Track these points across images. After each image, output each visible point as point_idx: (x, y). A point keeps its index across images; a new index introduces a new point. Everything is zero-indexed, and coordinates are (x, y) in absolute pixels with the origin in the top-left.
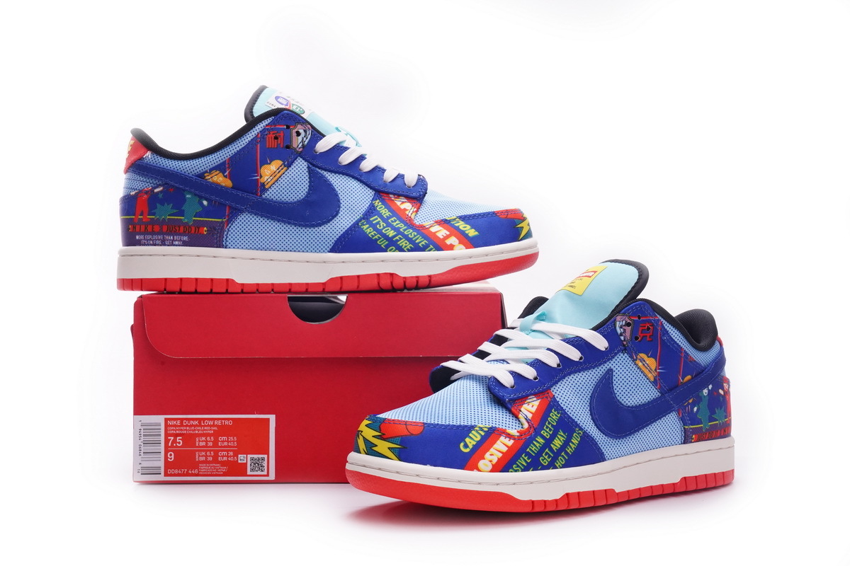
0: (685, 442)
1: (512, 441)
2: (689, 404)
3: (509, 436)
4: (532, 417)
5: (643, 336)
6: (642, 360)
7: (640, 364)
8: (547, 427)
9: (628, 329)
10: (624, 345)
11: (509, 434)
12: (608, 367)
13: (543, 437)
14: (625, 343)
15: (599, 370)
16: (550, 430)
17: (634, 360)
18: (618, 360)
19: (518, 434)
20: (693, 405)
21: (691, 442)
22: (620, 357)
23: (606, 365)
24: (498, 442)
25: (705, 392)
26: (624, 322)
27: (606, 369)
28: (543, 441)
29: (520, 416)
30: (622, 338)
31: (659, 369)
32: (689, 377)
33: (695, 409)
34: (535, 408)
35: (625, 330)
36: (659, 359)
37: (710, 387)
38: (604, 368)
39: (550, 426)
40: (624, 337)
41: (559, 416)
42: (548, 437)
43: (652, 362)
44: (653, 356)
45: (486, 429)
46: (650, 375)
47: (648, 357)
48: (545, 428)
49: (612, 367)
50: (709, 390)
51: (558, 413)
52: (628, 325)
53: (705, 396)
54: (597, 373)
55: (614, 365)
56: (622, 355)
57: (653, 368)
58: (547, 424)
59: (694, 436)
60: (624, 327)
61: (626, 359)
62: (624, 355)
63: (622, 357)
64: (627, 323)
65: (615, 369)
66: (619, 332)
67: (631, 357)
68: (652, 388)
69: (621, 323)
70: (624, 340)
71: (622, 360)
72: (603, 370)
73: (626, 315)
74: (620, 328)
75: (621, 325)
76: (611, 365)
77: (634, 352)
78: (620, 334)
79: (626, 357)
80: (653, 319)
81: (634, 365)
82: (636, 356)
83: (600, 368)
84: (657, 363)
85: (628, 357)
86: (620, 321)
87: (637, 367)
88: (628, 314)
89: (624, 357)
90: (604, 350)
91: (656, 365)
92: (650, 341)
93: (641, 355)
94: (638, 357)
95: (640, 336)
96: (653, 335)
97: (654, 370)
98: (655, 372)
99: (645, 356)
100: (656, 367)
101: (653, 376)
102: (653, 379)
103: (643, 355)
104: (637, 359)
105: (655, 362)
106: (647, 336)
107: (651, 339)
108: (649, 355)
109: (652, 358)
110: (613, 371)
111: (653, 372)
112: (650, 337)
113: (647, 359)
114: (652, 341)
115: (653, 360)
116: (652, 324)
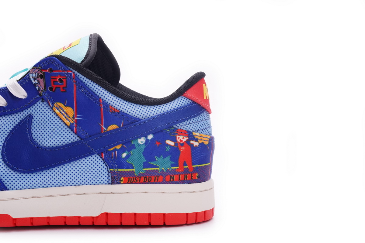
0: (113, 183)
2: (116, 149)
5: (56, 88)
7: (57, 111)
9: (41, 80)
12: (29, 113)
14: (40, 93)
15: (20, 115)
17: (52, 108)
18: (38, 107)
20: (123, 150)
21: (120, 183)
22: (39, 105)
23: (27, 111)
25: (141, 141)
27: (27, 115)
30: (37, 88)
31: (77, 117)
32: (113, 127)
33: (124, 155)
35: (38, 81)
36: (77, 108)
37: (150, 137)
38: (26, 113)
40: (39, 87)
43: (70, 111)
44: (70, 105)
46: (66, 121)
47: (65, 106)
49: (33, 113)
50: (147, 140)
52: (41, 77)
53: (139, 145)
55: (34, 111)
56: (41, 103)
57: (71, 116)
59: (122, 179)
60: (38, 79)
61: (45, 107)
62: (43, 103)
63: (41, 105)
64: (39, 75)
65: (34, 115)
66: (34, 82)
67: (49, 105)
68: (70, 133)
69: (34, 75)
70: (39, 90)
71: (41, 107)
72: (24, 115)
73: (38, 68)
74: (34, 79)
75: (34, 77)
76: (31, 111)
77: (50, 101)
78: (35, 84)
79: (45, 105)
80: (66, 72)
81: (53, 112)
82: (53, 104)
83: (22, 113)
84: (74, 111)
85: (47, 105)
86: (33, 73)
87: (56, 115)
88: (40, 68)
89: (43, 105)
90: (24, 98)
91: (73, 114)
92: (64, 92)
93: (58, 103)
94: (55, 105)
95: (53, 87)
96: (66, 87)
97: (71, 117)
98: (73, 119)
99: (62, 104)
100: (74, 115)
101: (71, 121)
102: (70, 124)
103: (60, 103)
104: (55, 106)
105: (73, 111)
106: (59, 87)
107: (65, 90)
108: (66, 104)
109: (69, 107)
110: (32, 117)
111: (71, 119)
112: (63, 88)
113: (64, 107)
114: (66, 91)
115: (70, 108)
116: (65, 77)
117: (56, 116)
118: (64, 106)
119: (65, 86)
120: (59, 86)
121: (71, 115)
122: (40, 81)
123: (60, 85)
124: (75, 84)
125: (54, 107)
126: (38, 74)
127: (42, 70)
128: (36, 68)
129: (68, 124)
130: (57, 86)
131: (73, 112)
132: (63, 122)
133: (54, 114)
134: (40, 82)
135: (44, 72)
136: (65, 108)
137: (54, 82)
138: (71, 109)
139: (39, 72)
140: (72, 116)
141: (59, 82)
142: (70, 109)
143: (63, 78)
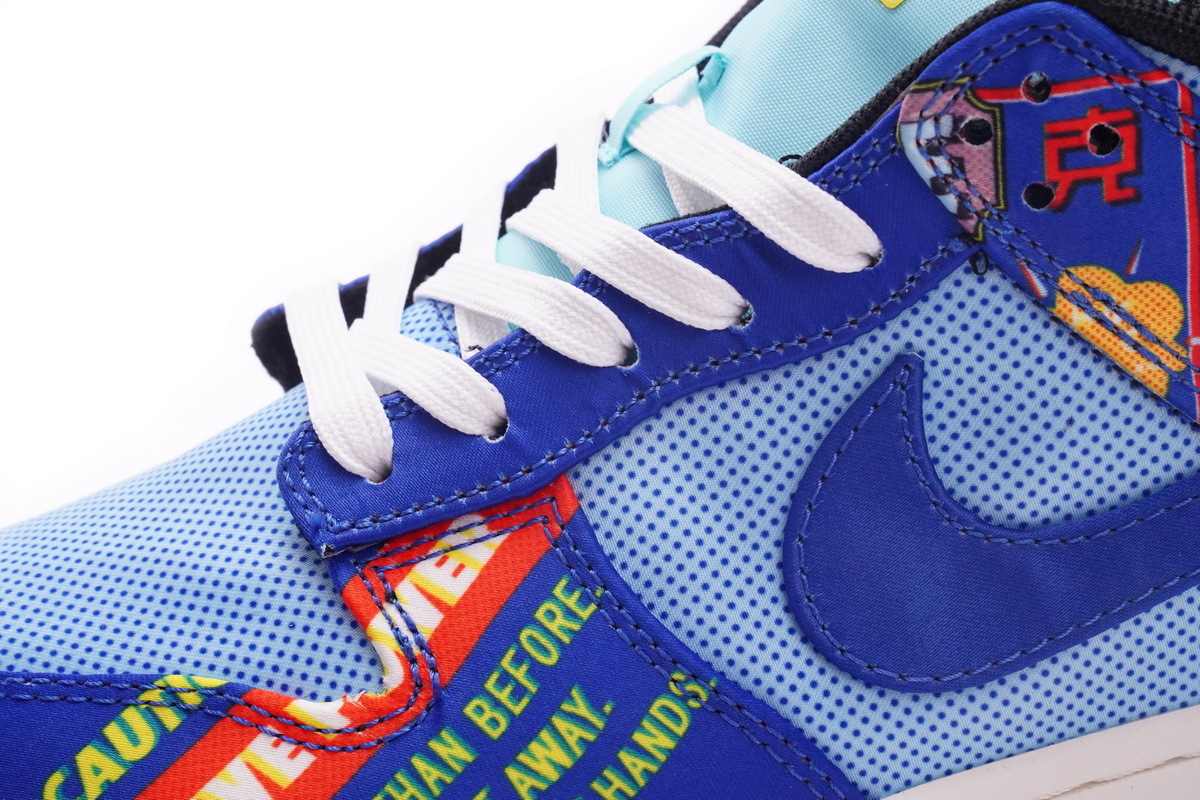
1: (306, 759)
3: (299, 734)
4: (441, 630)
5: (1076, 184)
6: (1089, 299)
8: (505, 679)
9: (979, 157)
10: (967, 237)
11: (298, 724)
12: (897, 347)
13: (470, 734)
14: (970, 224)
15: (843, 365)
16: (519, 692)
17: (1045, 304)
18: (950, 307)
19: (343, 722)
22: (960, 294)
23: (884, 337)
24: (236, 768)
26: (946, 122)
27: (886, 358)
28: (468, 756)
29: (378, 625)
30: (950, 201)
34: (469, 576)
35: (958, 164)
36: (1196, 286)
38: (875, 350)
39: (520, 674)
40: (962, 198)
41: (585, 614)
42: (495, 734)
44: (1158, 272)
45: (192, 700)
46: (1141, 368)
47: (1129, 279)
48: (490, 685)
49: (920, 343)
51: (585, 600)
52: (977, 133)
54: (834, 378)
55: (930, 332)
56: (969, 281)
58: (506, 662)
60: (954, 149)
61: (996, 300)
62: (981, 280)
63: (971, 293)
64: (962, 125)
65: (932, 353)
66: (926, 172)
67: (1023, 286)
68: (1162, 425)
69: (929, 130)
70: (963, 211)
71: (973, 304)
72: (866, 362)
73: (954, 86)
74: (931, 150)
75: (929, 141)
76: (907, 335)
77: (1029, 264)
78: (933, 180)
79: (994, 289)
80: (1136, 85)
81: (1046, 325)
82: (1050, 281)
83: (852, 352)
84: (1183, 301)
85: (1006, 287)
86: (922, 119)
87: (1066, 336)
88: (965, 80)
89: (983, 291)
90: (859, 270)
91: (1181, 317)
92: (1128, 201)
93: (1081, 270)
94: (1065, 282)
95: (1055, 184)
96: (1139, 170)
97: (1169, 339)
98: (1180, 349)
99: (1108, 273)
100: (1184, 323)
101: (1169, 365)
102: (1166, 379)
103: (1093, 269)
104: (1063, 292)
105: (1176, 302)
106: (1099, 180)
107: (1129, 192)
108: (1133, 270)
109: (1153, 285)
110: (922, 364)
111: (1167, 349)
112: (1120, 180)
113: (1119, 289)
114: (1138, 198)
115: (1158, 290)
116: (1127, 115)
117: (1071, 343)
118: (1119, 280)
119: (1131, 166)
120: (1095, 172)
121: (1165, 324)
122: (967, 157)
123: (1098, 164)
124: (1192, 143)
125: (1059, 297)
126: (957, 121)
127: (980, 93)
128: (941, 83)
129: (1159, 382)
130: (1083, 174)
131: (1180, 307)
132: (1115, 374)
133: (1059, 334)
134: (968, 167)
135: (999, 105)
136: (1125, 293)
137: (1062, 153)
138: (1164, 294)
139: (962, 107)
140: (1176, 332)
141: (1092, 150)
142: (1162, 293)
143: (1115, 124)
